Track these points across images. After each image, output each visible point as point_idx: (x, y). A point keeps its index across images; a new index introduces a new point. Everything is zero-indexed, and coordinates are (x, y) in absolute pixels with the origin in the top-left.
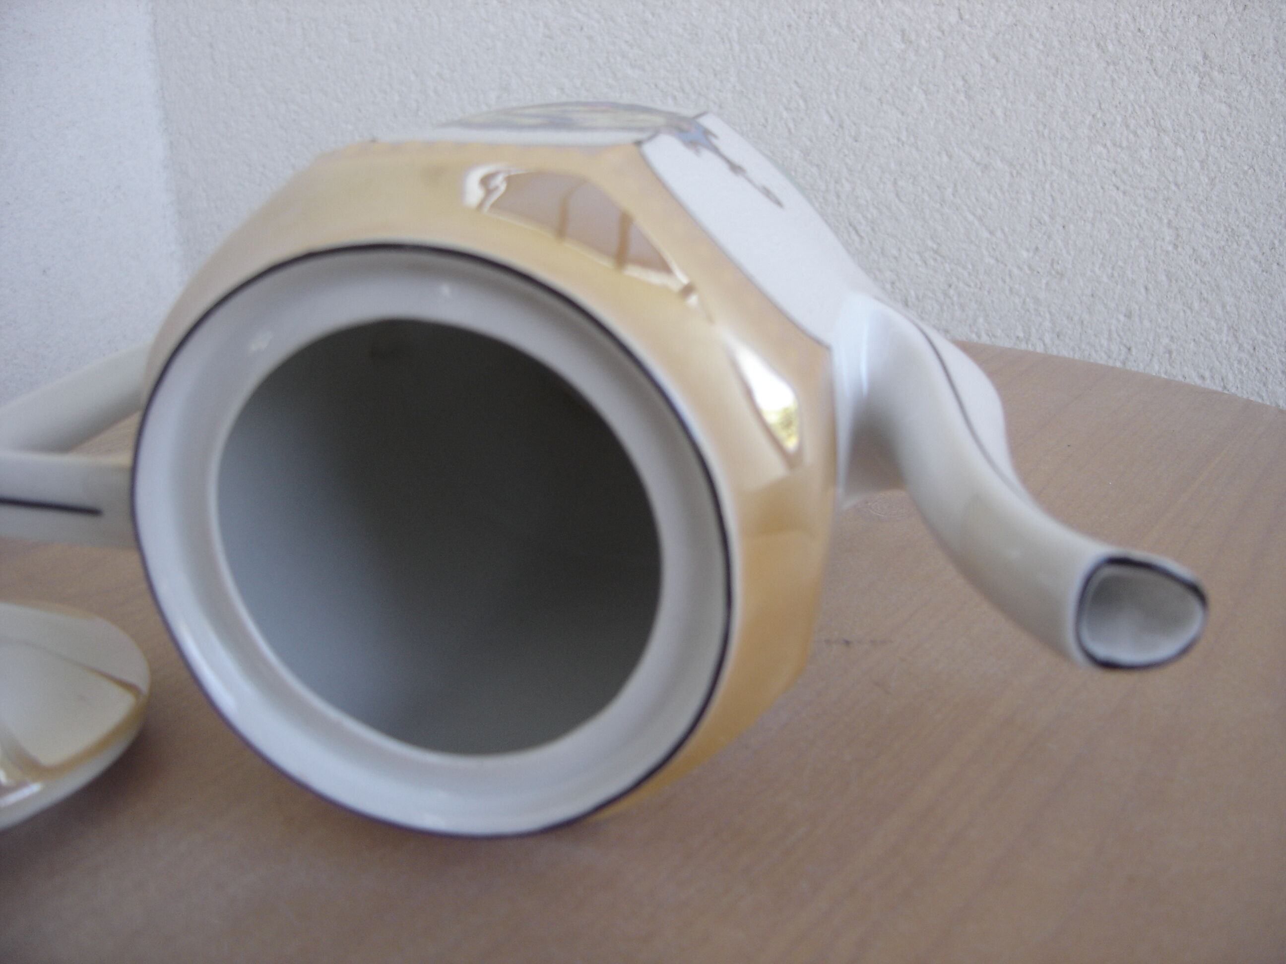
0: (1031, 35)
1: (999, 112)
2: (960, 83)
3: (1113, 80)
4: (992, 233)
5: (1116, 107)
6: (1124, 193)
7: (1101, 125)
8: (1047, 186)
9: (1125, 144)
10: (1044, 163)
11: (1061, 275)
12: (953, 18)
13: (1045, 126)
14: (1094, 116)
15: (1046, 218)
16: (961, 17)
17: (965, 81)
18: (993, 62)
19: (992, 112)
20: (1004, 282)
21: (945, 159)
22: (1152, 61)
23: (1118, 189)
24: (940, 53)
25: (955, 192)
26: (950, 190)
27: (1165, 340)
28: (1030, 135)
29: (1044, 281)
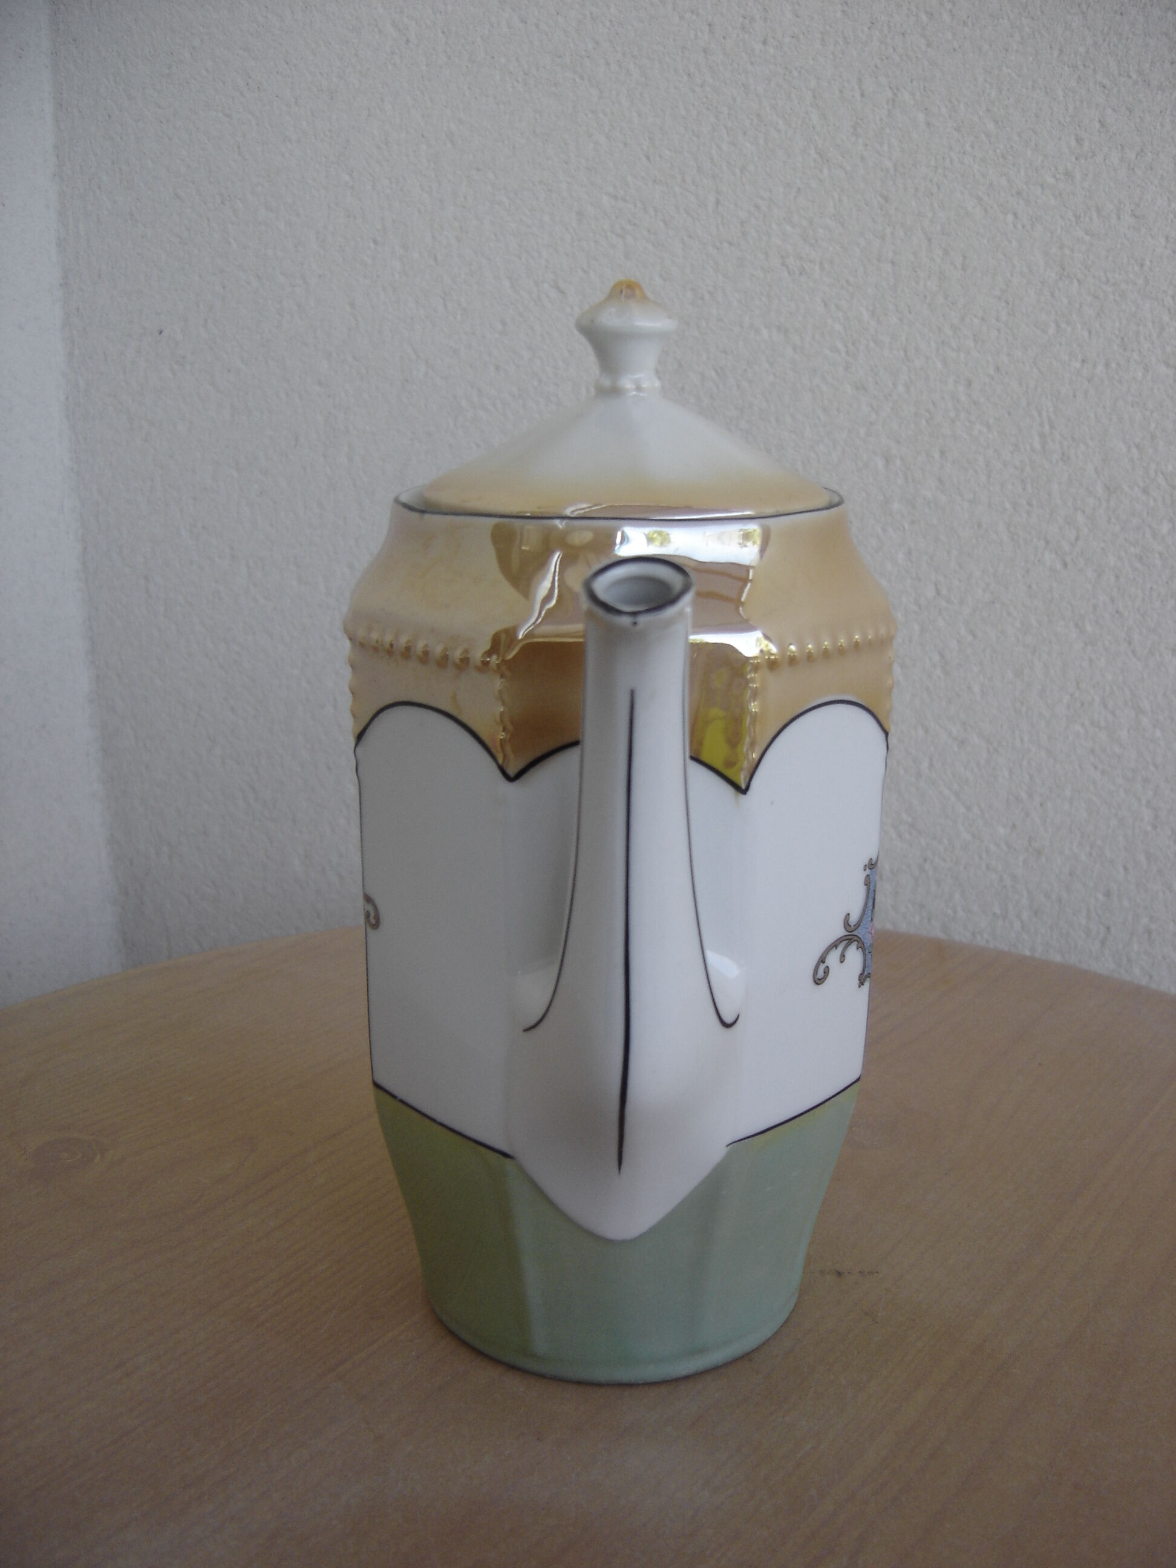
0: (1009, 614)
1: (976, 689)
2: (936, 658)
3: (1091, 661)
4: (969, 809)
5: (1094, 687)
6: (1103, 772)
7: (1079, 704)
8: (1025, 763)
9: (1103, 724)
10: (1022, 740)
11: (1039, 853)
12: (930, 592)
13: (1022, 703)
14: (1072, 695)
15: (1024, 795)
16: (938, 592)
17: (942, 656)
18: (970, 638)
19: (969, 688)
20: (981, 858)
22: (1130, 643)
23: (1096, 768)
24: (917, 627)
25: (931, 765)
26: (925, 765)
27: (1145, 920)
28: (1007, 712)
29: (1021, 858)
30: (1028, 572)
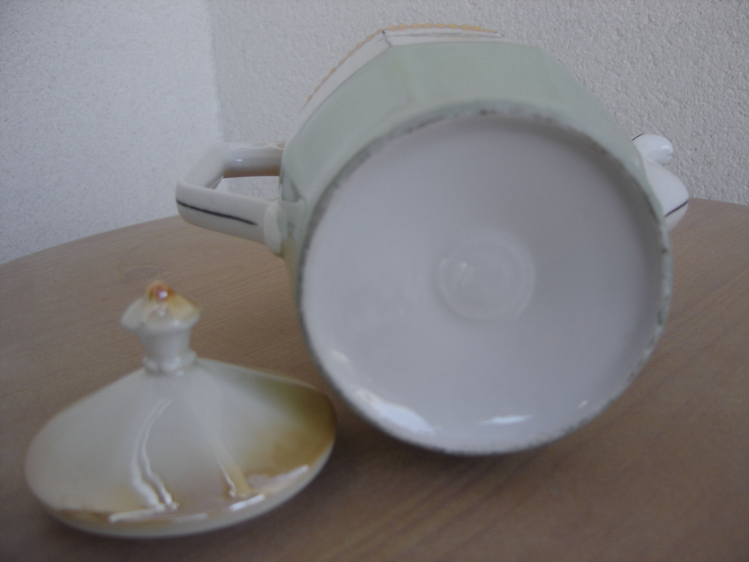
0: (689, 29)
1: (673, 73)
2: (650, 57)
3: (736, 52)
5: (739, 67)
6: (745, 116)
7: (730, 77)
8: (701, 113)
9: (744, 88)
10: (699, 100)
11: (710, 163)
12: (646, 21)
13: (699, 79)
14: (726, 73)
15: (701, 131)
16: (650, 20)
17: (653, 56)
18: (668, 44)
19: (669, 73)
20: (678, 168)
21: (643, 100)
23: (741, 113)
24: (639, 41)
25: (649, 118)
26: (646, 118)
28: (690, 85)
29: (700, 167)
30: (699, 4)
